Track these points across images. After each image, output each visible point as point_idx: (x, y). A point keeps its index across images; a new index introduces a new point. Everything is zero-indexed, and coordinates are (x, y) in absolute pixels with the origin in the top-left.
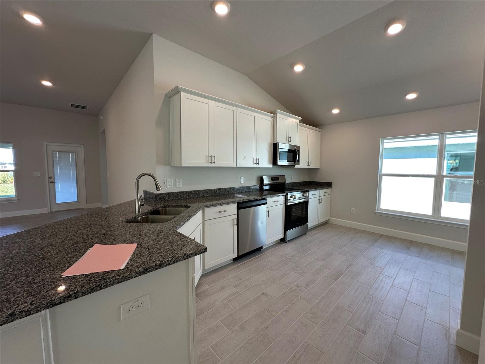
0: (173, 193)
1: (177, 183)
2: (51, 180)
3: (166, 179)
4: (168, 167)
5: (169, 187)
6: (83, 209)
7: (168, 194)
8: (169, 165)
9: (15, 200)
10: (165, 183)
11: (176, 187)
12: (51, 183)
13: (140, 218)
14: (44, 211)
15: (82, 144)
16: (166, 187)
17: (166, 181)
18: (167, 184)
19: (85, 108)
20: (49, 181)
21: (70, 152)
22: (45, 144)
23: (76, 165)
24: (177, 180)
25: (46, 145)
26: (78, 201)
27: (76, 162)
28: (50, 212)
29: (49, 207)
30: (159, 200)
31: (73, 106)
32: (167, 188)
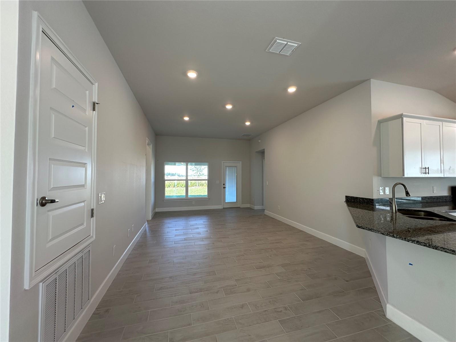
1: (386, 191)
2: (224, 186)
3: (378, 187)
4: (380, 178)
5: (381, 194)
6: (239, 207)
8: (381, 176)
9: (207, 199)
10: (378, 190)
11: (385, 194)
14: (220, 207)
15: (241, 161)
19: (250, 136)
21: (234, 167)
22: (223, 162)
26: (236, 202)
28: (223, 208)
29: (223, 205)
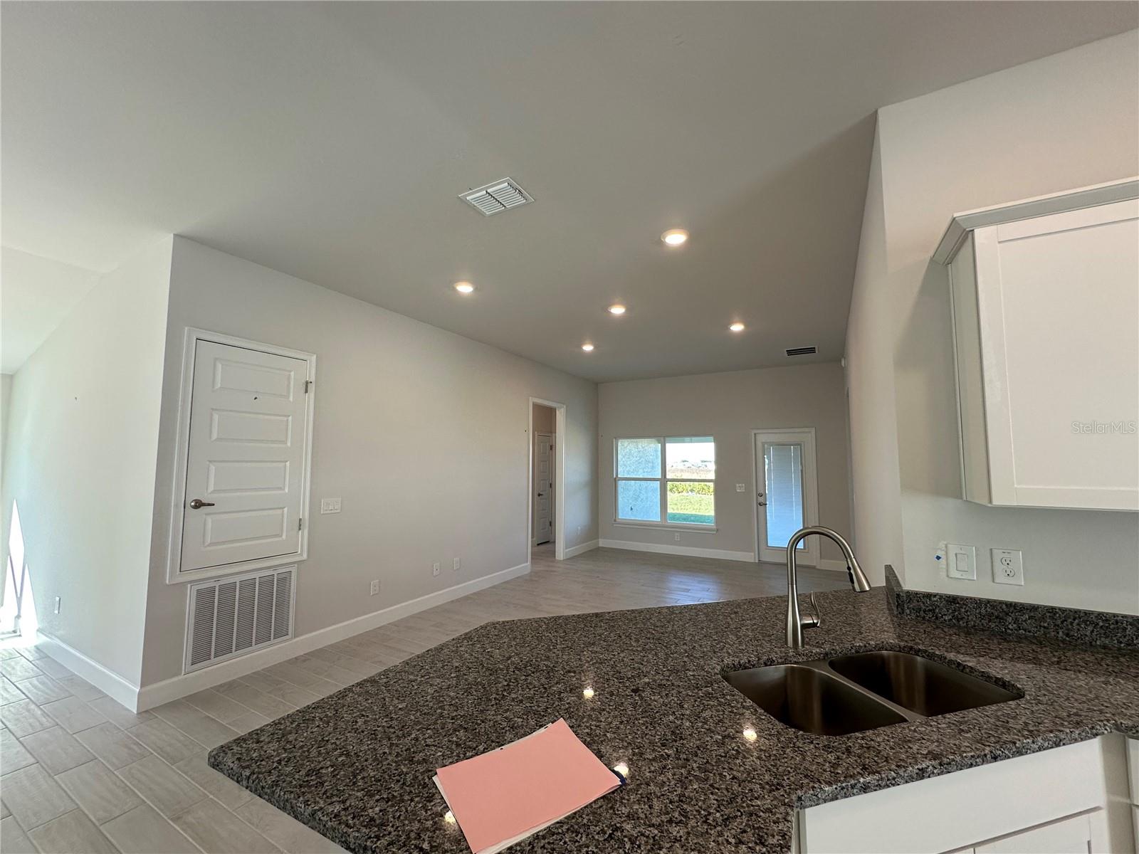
0: (979, 603)
1: (999, 568)
2: (761, 500)
3: (942, 545)
4: (951, 503)
5: (954, 574)
6: (814, 568)
7: (952, 600)
9: (713, 530)
10: (938, 558)
11: (993, 581)
12: (760, 504)
13: (786, 669)
14: (749, 557)
15: (812, 427)
16: (943, 574)
17: (944, 553)
18: (947, 565)
19: (812, 350)
20: (757, 500)
21: (791, 445)
22: (754, 432)
23: (802, 471)
24: (998, 554)
25: (755, 434)
26: (805, 548)
27: (801, 464)
28: (757, 561)
29: (757, 553)
30: (913, 616)
31: (790, 353)
32: (948, 576)
